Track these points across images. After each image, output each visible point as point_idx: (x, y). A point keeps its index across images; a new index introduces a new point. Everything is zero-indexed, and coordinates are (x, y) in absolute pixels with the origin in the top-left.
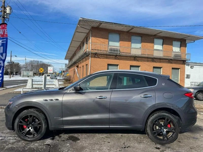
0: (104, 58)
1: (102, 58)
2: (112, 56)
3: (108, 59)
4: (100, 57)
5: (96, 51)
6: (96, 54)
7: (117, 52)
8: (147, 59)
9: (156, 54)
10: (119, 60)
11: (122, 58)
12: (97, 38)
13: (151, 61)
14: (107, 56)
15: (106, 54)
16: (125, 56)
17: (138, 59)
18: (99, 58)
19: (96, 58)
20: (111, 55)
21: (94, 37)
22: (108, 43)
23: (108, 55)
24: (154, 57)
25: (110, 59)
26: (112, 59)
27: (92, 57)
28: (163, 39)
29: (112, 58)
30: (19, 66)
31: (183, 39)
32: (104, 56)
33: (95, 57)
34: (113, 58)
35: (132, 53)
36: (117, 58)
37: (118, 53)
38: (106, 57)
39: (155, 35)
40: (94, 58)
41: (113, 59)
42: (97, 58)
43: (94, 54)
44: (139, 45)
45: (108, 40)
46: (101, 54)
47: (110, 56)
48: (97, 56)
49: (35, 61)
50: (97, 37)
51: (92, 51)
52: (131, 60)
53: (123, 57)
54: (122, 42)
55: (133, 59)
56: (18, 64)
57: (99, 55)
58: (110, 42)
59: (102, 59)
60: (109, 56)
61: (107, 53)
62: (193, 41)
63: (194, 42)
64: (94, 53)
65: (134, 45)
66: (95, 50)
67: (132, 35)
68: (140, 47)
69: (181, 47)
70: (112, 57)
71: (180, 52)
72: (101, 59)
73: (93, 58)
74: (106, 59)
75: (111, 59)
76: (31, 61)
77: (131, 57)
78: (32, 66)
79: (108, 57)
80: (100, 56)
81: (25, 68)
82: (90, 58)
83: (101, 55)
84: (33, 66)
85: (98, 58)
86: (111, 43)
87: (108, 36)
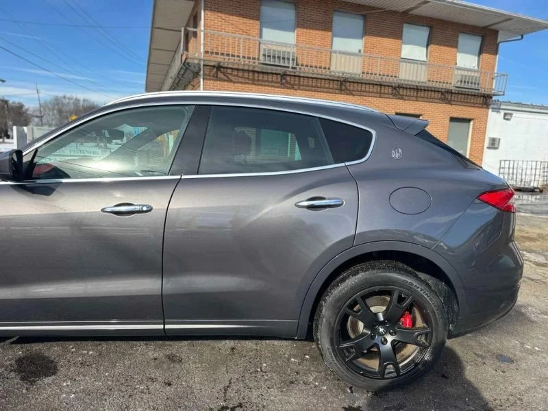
0: (247, 81)
1: (241, 83)
2: (270, 76)
3: (258, 85)
4: (233, 78)
5: (220, 58)
6: (219, 67)
7: (286, 65)
8: (379, 90)
9: (407, 75)
10: (293, 88)
11: (301, 83)
12: (224, 16)
13: (391, 96)
14: (256, 75)
15: (251, 68)
16: (312, 78)
17: (352, 88)
18: (231, 81)
19: (219, 82)
20: (267, 73)
21: (211, 10)
22: (258, 32)
23: (258, 72)
24: (399, 82)
25: (265, 86)
26: (272, 86)
27: (207, 79)
28: (431, 28)
29: (272, 82)
30: (24, 113)
31: (491, 27)
32: (246, 75)
33: (216, 78)
34: (275, 82)
35: (333, 68)
36: (287, 82)
37: (288, 67)
38: (253, 80)
39: (406, 13)
40: (213, 80)
41: (274, 86)
42: (224, 80)
43: (214, 66)
44: (356, 45)
45: (258, 23)
46: (238, 69)
47: (266, 77)
48: (224, 73)
49: (69, 99)
50: (221, 12)
51: (208, 57)
52: (331, 91)
53: (306, 80)
54: (305, 30)
55: (336, 86)
56: (21, 106)
57: (230, 71)
58: (265, 31)
59: (240, 85)
60: (261, 76)
61: (257, 64)
62: (520, 37)
63: (522, 37)
64: (213, 64)
65: (340, 44)
66: (217, 53)
67: (335, 11)
68: (360, 51)
69: (480, 53)
70: (270, 80)
71: (476, 68)
72: (236, 85)
73: (210, 79)
74: (254, 86)
75: (268, 86)
76: (57, 99)
77: (331, 83)
78: (60, 112)
79: (258, 80)
80: (235, 76)
81: (37, 117)
82: (202, 80)
83: (235, 73)
84: (64, 114)
85: (227, 81)
86: (270, 35)
87: (259, 10)
